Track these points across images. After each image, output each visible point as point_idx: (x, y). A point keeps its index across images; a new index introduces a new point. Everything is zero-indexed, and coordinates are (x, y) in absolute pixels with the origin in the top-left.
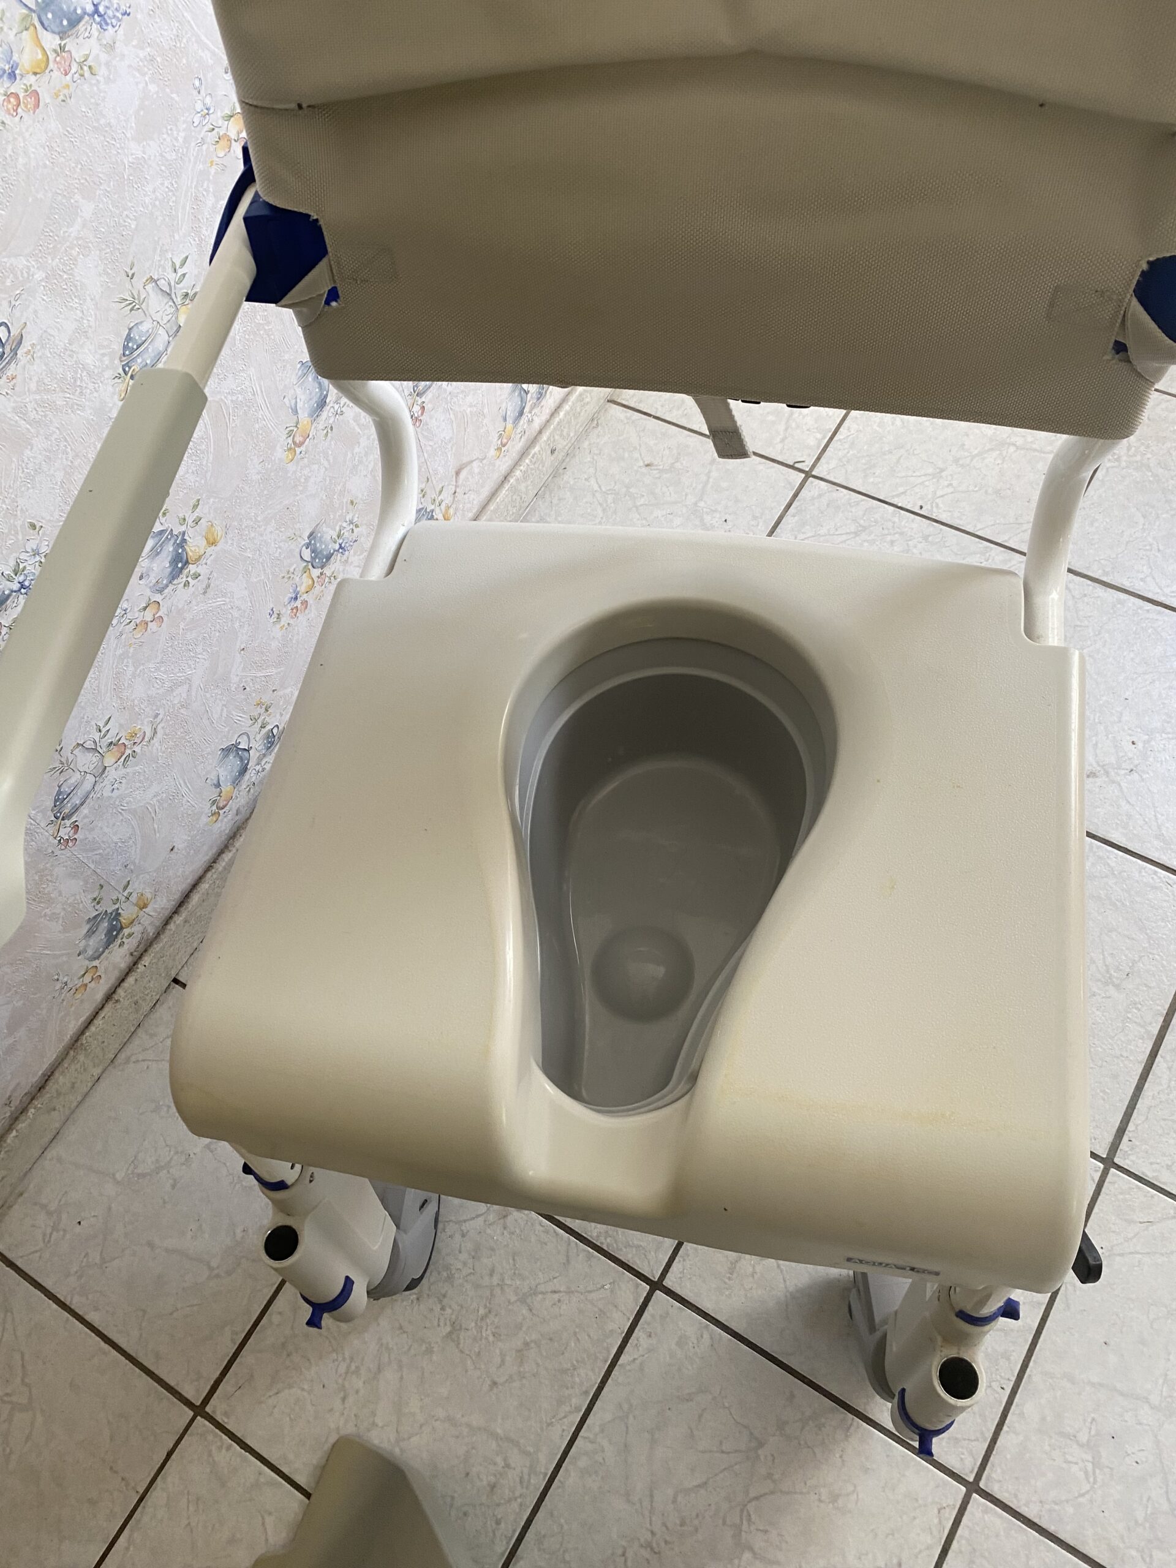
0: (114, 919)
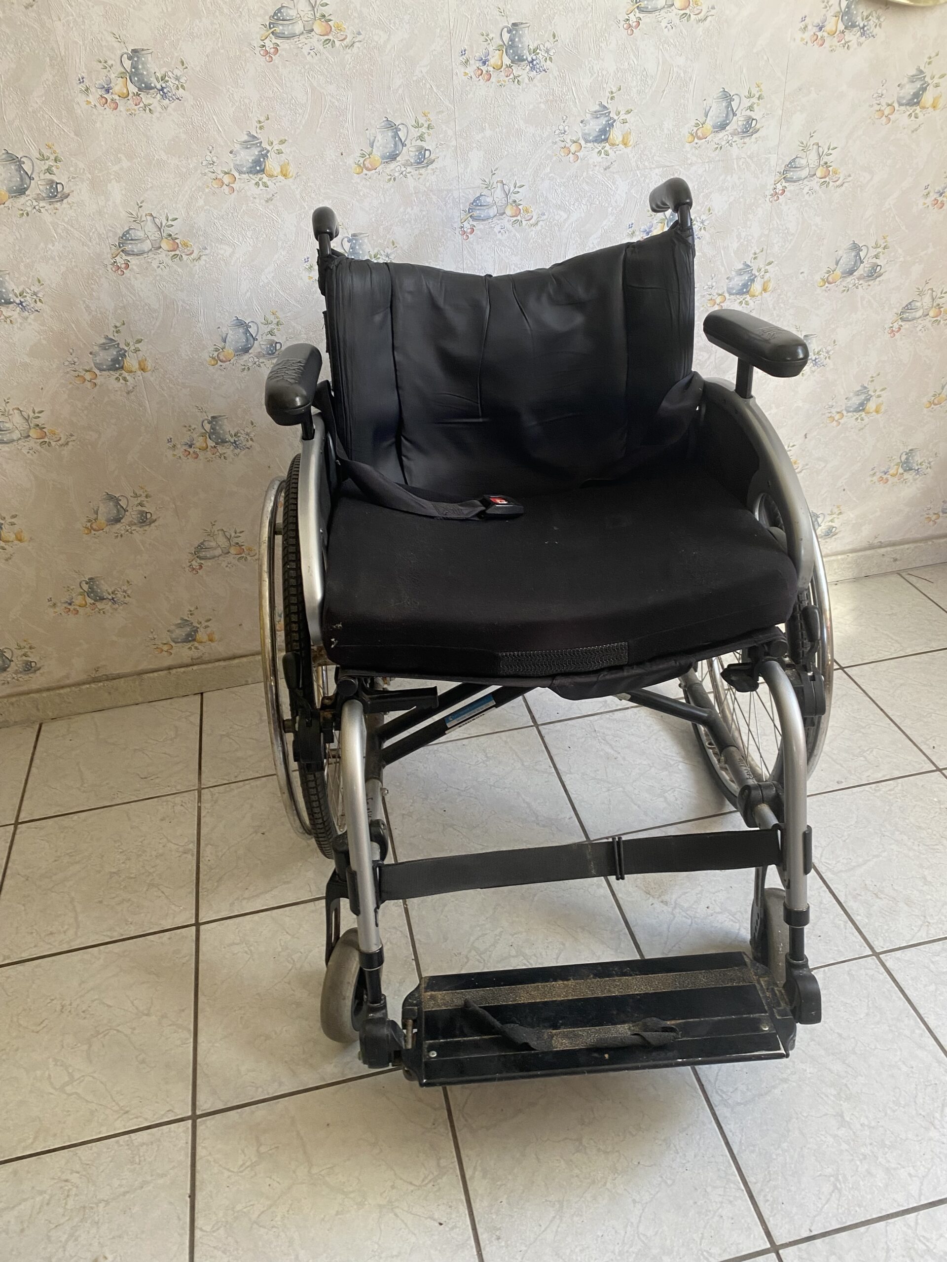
0: (193, 631)
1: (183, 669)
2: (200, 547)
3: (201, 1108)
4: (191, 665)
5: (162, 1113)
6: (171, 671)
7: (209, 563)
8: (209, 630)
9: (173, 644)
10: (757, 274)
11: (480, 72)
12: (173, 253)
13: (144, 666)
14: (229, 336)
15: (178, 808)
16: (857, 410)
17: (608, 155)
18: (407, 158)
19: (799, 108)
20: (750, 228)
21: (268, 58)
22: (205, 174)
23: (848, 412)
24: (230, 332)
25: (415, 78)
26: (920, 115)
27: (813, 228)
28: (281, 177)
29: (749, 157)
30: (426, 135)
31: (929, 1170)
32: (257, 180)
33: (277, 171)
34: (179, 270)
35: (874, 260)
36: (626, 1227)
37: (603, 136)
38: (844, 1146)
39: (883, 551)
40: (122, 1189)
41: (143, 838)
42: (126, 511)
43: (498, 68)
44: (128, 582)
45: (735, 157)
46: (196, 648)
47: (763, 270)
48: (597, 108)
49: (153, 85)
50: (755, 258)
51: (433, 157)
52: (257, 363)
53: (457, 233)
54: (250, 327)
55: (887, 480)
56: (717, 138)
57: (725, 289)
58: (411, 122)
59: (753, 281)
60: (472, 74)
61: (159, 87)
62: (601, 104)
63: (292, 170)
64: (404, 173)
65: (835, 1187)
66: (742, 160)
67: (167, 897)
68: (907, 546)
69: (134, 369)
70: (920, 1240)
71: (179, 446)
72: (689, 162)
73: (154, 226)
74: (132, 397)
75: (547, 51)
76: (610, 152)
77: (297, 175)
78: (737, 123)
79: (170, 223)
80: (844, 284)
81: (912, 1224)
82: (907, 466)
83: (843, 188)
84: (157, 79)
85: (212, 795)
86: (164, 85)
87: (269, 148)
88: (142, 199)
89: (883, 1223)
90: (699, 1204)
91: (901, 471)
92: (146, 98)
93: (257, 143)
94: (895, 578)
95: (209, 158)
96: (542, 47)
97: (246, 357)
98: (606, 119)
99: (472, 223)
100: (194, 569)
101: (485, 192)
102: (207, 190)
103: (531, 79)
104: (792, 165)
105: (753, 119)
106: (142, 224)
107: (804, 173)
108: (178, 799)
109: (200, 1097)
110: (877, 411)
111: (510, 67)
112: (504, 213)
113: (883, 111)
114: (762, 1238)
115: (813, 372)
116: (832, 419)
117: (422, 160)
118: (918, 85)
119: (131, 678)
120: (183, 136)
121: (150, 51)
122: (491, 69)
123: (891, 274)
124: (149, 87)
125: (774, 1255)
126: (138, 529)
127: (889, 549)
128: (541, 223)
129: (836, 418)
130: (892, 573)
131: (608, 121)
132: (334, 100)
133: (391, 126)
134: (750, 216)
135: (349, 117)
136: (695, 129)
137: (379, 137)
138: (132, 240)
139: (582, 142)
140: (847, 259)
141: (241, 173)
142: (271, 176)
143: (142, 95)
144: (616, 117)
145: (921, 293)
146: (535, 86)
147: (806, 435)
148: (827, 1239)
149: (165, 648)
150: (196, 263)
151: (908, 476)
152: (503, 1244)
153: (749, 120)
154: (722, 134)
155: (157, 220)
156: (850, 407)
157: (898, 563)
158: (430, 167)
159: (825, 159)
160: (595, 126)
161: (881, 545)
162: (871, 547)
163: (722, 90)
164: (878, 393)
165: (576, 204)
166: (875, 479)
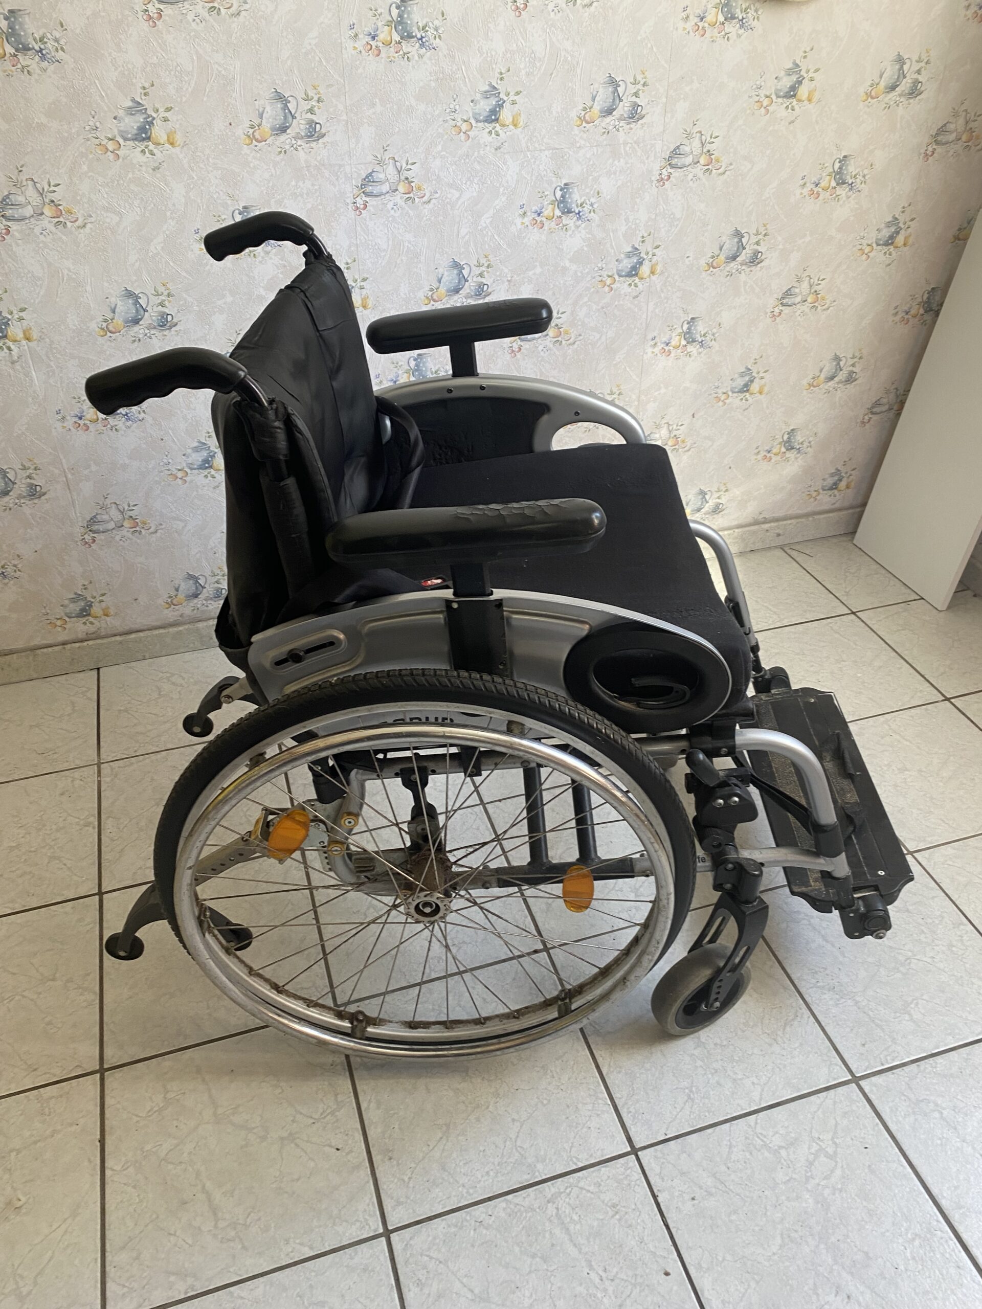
0: (88, 606)
1: (77, 645)
2: (93, 521)
3: (110, 1062)
4: (86, 641)
5: (71, 1068)
6: (66, 646)
7: (102, 536)
8: (103, 604)
9: (67, 619)
10: (645, 257)
11: (369, 47)
12: (57, 220)
13: (37, 641)
14: (118, 306)
15: (77, 783)
16: (741, 391)
17: (498, 135)
18: (298, 130)
19: (682, 96)
20: (638, 211)
21: (151, 23)
22: (88, 140)
23: (733, 392)
24: (119, 303)
25: (304, 51)
26: (796, 107)
27: (698, 213)
28: (167, 146)
29: (635, 142)
30: (316, 109)
31: (769, 1078)
32: (143, 147)
33: (163, 138)
34: (64, 238)
35: (756, 247)
36: (505, 1142)
37: (493, 117)
38: (699, 1063)
39: (766, 526)
40: (33, 1139)
41: (42, 813)
42: (14, 483)
43: (388, 44)
44: (18, 556)
45: (621, 142)
46: (91, 623)
47: (650, 253)
48: (487, 88)
49: (30, 46)
50: (643, 242)
51: (323, 131)
52: (148, 335)
53: (350, 209)
54: (140, 298)
55: (771, 459)
56: (605, 123)
57: (615, 271)
58: (300, 95)
59: (641, 263)
60: (361, 48)
61: (37, 48)
62: (490, 85)
63: (179, 138)
64: (295, 146)
65: (689, 1097)
66: (629, 145)
67: (69, 869)
68: (789, 522)
69: (18, 339)
70: (758, 1137)
71: (68, 418)
72: (578, 145)
73: (35, 191)
74: (17, 366)
75: (436, 29)
76: (500, 132)
77: (185, 145)
78: (623, 109)
79: (52, 188)
80: (728, 269)
81: (752, 1124)
82: (789, 445)
83: (725, 176)
84: (35, 39)
85: (112, 769)
86: (42, 47)
87: (155, 115)
88: (22, 163)
89: (728, 1125)
90: (570, 1118)
91: (783, 450)
92: (23, 60)
93: (141, 110)
94: (779, 553)
95: (91, 123)
96: (431, 24)
97: (136, 328)
98: (497, 99)
99: (364, 198)
100: (86, 543)
101: (377, 168)
102: (91, 156)
103: (421, 56)
104: (676, 152)
105: (639, 106)
106: (23, 188)
107: (689, 160)
108: (77, 774)
109: (108, 1052)
110: (761, 393)
111: (400, 43)
112: (397, 190)
113: (761, 102)
114: (624, 1143)
115: (700, 353)
116: (718, 399)
117: (313, 133)
118: (794, 78)
119: (23, 654)
120: (64, 100)
121: (28, 11)
122: (380, 44)
123: (771, 260)
124: (26, 49)
125: (633, 1156)
126: (27, 502)
127: (772, 524)
128: (433, 201)
129: (722, 398)
130: (776, 547)
131: (498, 101)
132: (220, 69)
133: (280, 97)
134: (638, 200)
135: (237, 86)
136: (583, 113)
137: (268, 109)
138: (12, 205)
139: (473, 122)
140: (730, 245)
141: (125, 139)
142: (157, 144)
143: (20, 56)
144: (505, 98)
145: (799, 280)
146: (425, 63)
147: (693, 415)
148: (679, 1140)
149: (59, 623)
150: (82, 231)
151: (791, 455)
152: (395, 1163)
153: (635, 106)
154: (609, 119)
155: (38, 185)
156: (735, 388)
157: (780, 537)
158: (321, 141)
159: (708, 147)
160: (485, 106)
161: (765, 521)
162: (756, 523)
163: (608, 75)
164: (761, 375)
165: (468, 183)
166: (760, 457)
